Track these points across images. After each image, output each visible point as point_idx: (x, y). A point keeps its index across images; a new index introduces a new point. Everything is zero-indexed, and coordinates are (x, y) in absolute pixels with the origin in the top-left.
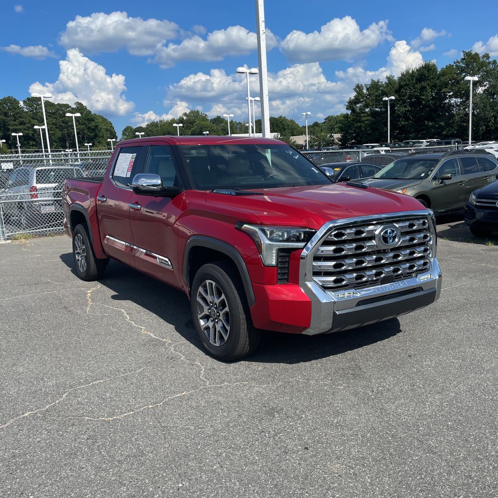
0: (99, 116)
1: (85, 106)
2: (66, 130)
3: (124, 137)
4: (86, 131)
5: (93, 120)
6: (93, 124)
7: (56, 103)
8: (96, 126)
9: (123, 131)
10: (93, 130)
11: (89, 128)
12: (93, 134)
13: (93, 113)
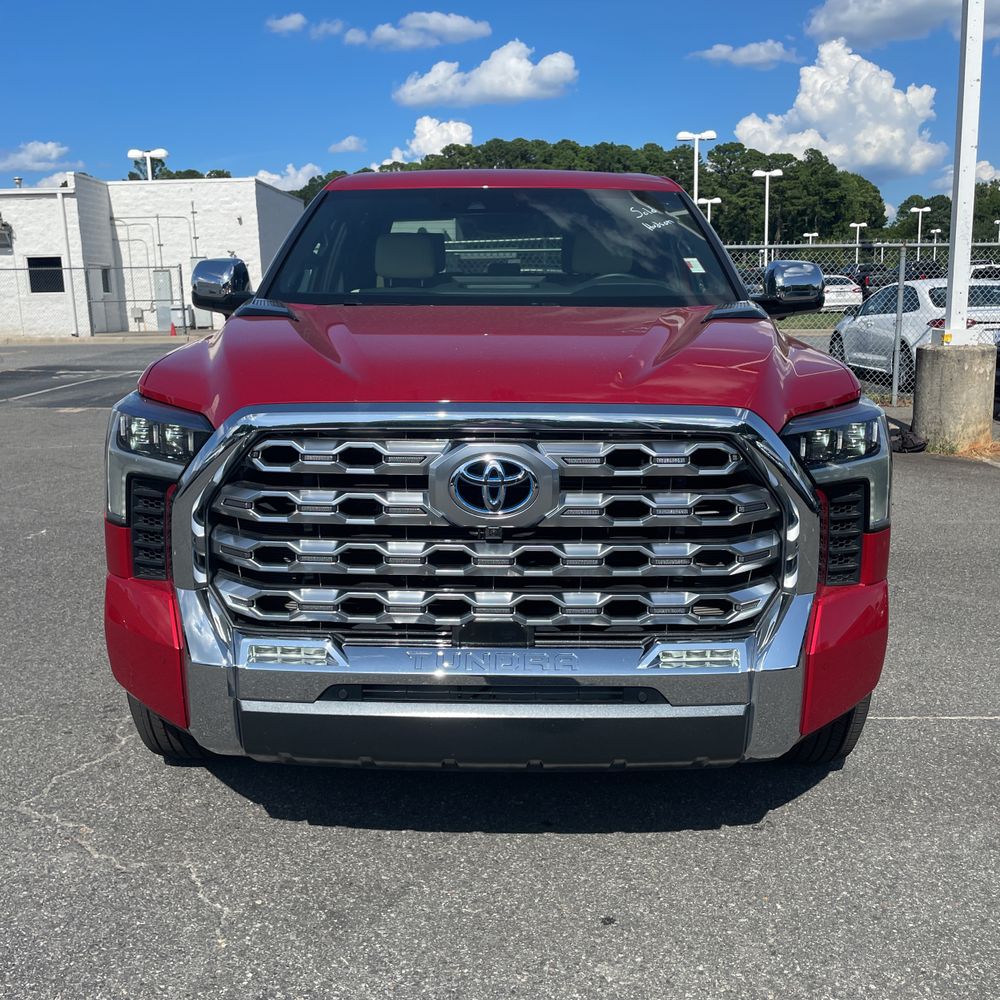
0: (853, 176)
1: (826, 157)
2: (779, 206)
3: (902, 219)
4: (817, 209)
5: (836, 185)
6: (833, 195)
7: (768, 154)
8: (842, 198)
9: (901, 207)
10: (835, 206)
11: (826, 202)
12: (833, 213)
13: (840, 169)
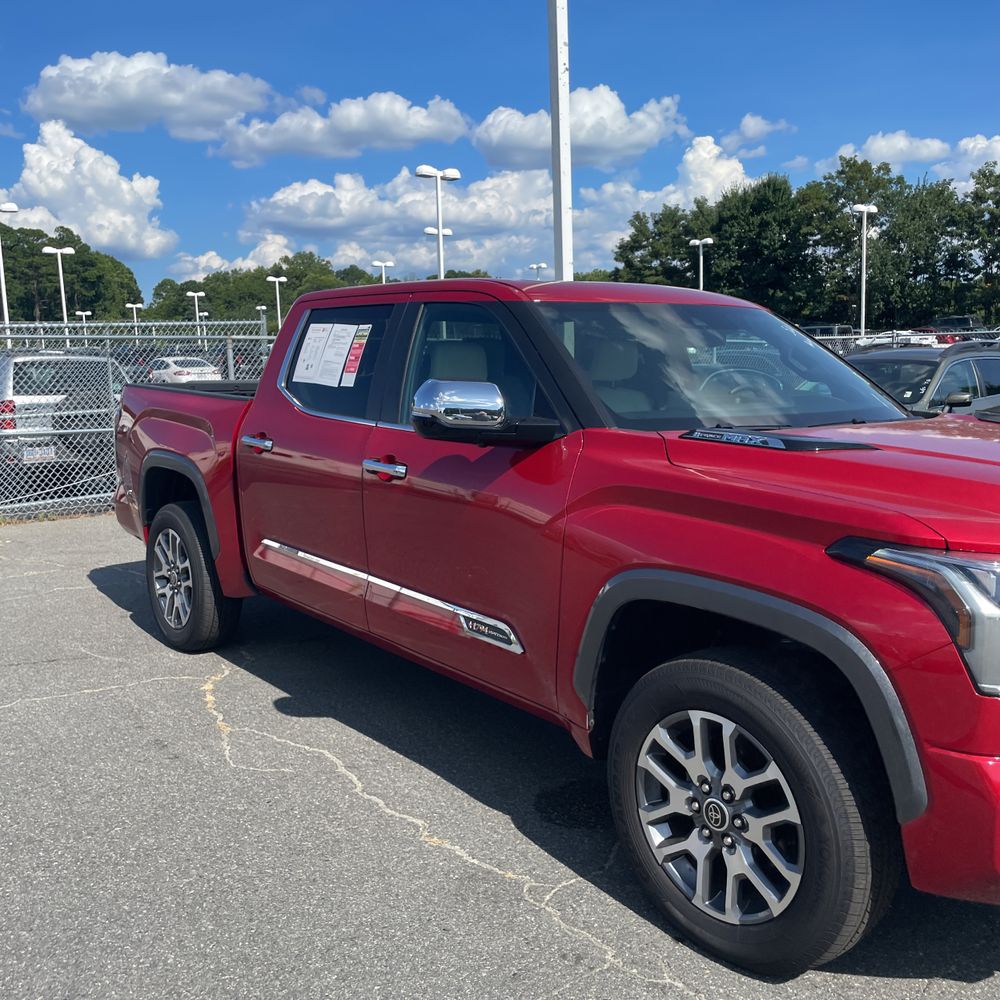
0: (106, 257)
1: (78, 236)
2: (35, 282)
3: (158, 301)
4: (77, 287)
5: (93, 265)
6: (92, 273)
7: (15, 228)
8: (100, 278)
9: (156, 289)
10: (93, 285)
11: (84, 280)
12: (93, 292)
13: (93, 250)
